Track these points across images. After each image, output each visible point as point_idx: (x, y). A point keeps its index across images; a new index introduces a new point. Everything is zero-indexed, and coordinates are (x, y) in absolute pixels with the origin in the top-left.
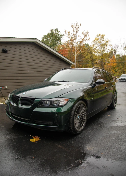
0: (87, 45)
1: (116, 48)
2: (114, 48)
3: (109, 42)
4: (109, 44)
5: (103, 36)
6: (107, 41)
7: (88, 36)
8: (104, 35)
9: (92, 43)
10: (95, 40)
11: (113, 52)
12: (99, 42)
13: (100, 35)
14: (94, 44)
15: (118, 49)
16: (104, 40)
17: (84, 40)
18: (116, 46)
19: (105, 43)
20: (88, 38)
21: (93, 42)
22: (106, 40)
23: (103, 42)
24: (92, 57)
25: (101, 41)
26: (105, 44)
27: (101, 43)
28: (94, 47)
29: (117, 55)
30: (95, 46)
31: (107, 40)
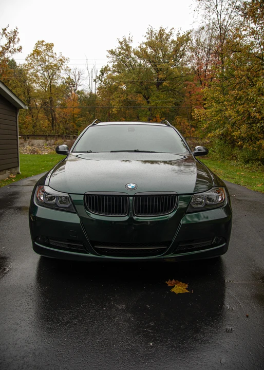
0: (13, 64)
1: (77, 77)
2: (72, 77)
3: (64, 62)
4: (66, 67)
5: (50, 47)
6: (61, 60)
7: (16, 40)
8: (53, 45)
9: (26, 60)
10: (33, 54)
11: (70, 83)
12: (44, 61)
13: (44, 43)
14: (31, 64)
15: (80, 80)
16: (53, 57)
17: (7, 49)
18: (77, 73)
19: (55, 62)
20: (17, 46)
21: (29, 59)
22: (58, 56)
23: (50, 61)
24: (28, 93)
25: (47, 57)
26: (56, 65)
27: (47, 63)
28: (32, 71)
29: (78, 92)
30: (33, 67)
31: (61, 58)
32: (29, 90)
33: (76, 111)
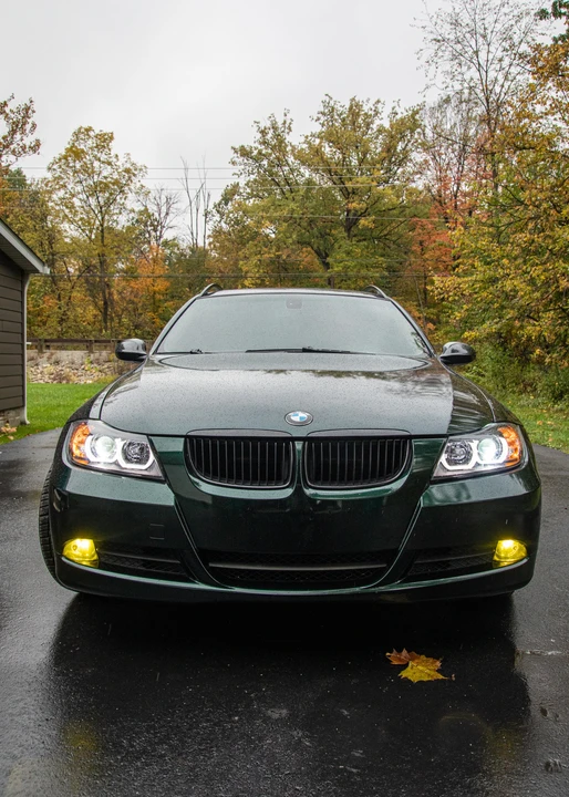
0: (18, 180)
1: (164, 209)
2: (152, 208)
3: (134, 175)
4: (138, 185)
5: (105, 140)
6: (128, 171)
7: (28, 127)
8: (112, 138)
9: (49, 169)
10: (65, 158)
11: (148, 222)
12: (88, 171)
13: (92, 134)
14: (60, 178)
15: (171, 216)
16: (109, 164)
17: (7, 147)
18: (164, 200)
19: (116, 176)
20: (29, 140)
21: (55, 167)
22: (121, 163)
23: (105, 173)
24: (50, 243)
25: (96, 164)
26: (116, 182)
27: (96, 177)
28: (61, 193)
29: (166, 244)
30: (64, 186)
31: (128, 166)
32: (52, 237)
33: (161, 285)
